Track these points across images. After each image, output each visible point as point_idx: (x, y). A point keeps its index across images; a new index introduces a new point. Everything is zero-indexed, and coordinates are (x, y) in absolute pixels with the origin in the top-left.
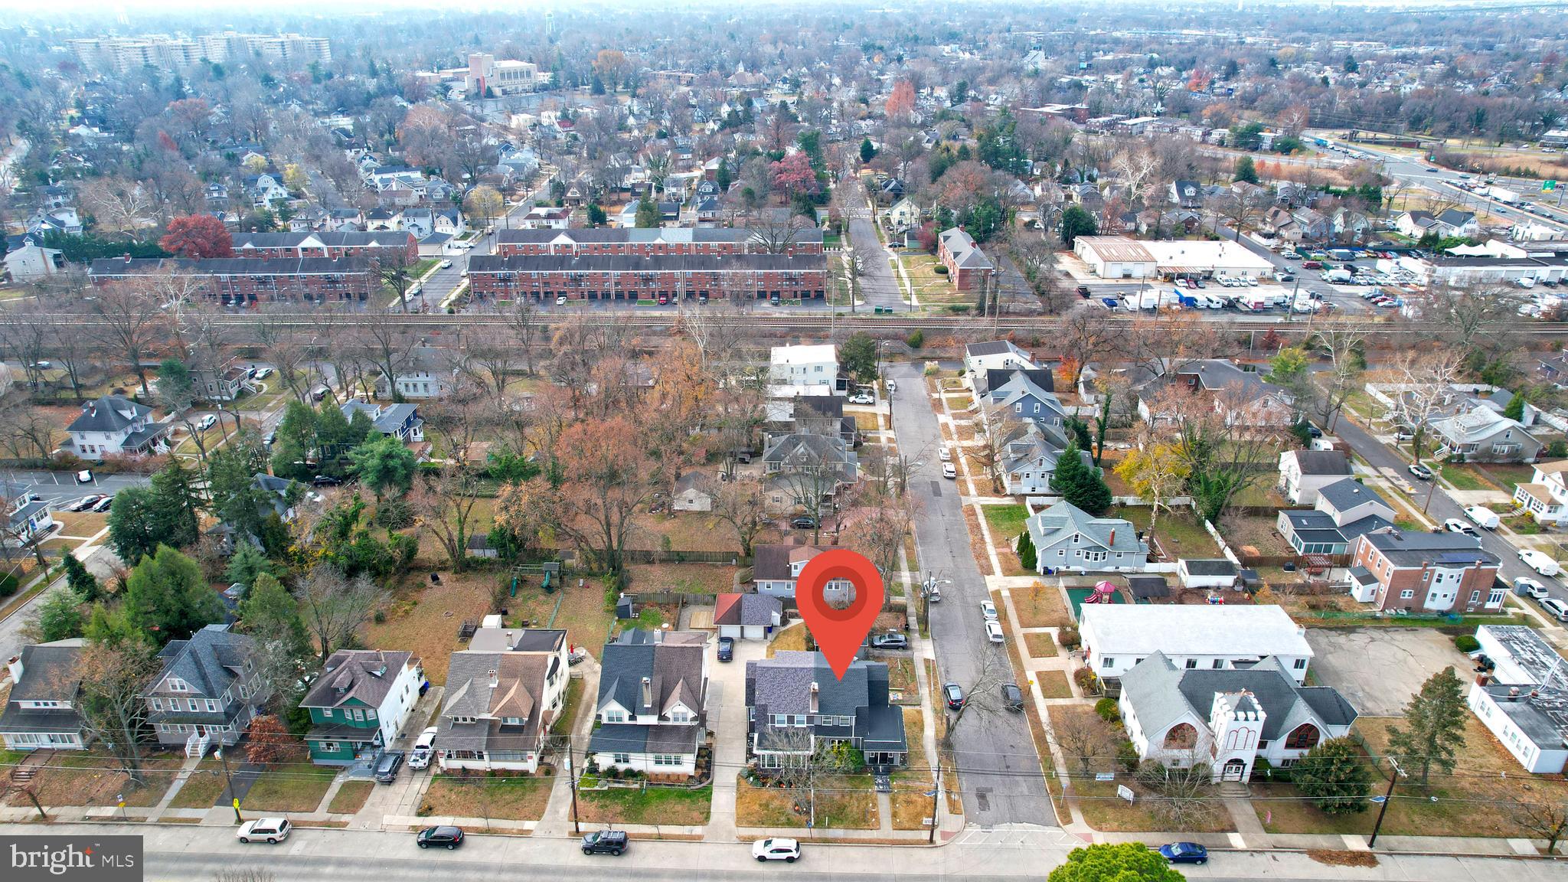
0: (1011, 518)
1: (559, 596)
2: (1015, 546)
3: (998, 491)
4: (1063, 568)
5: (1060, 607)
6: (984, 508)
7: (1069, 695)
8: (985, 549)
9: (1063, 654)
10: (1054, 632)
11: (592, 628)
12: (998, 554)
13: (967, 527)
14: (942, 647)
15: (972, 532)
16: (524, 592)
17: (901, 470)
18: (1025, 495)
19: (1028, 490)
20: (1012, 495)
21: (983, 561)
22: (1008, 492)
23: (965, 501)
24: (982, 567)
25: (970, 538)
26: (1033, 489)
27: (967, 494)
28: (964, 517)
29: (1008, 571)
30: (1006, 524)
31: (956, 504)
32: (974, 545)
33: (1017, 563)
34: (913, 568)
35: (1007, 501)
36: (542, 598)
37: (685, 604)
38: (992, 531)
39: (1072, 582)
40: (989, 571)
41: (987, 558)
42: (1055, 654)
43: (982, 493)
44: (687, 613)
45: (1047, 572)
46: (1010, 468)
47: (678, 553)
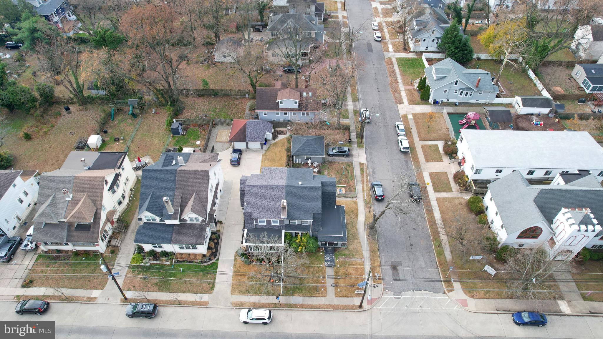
0: (413, 67)
1: (139, 120)
2: (416, 85)
3: (406, 49)
4: (445, 100)
5: (444, 127)
6: (398, 60)
7: (450, 191)
8: (398, 87)
9: (446, 160)
10: (440, 144)
11: (156, 142)
12: (406, 90)
13: (387, 72)
14: (371, 154)
15: (390, 75)
16: (119, 118)
17: (350, 36)
18: (422, 52)
19: (423, 49)
20: (414, 52)
21: (397, 95)
22: (412, 50)
23: (387, 55)
24: (396, 98)
25: (389, 80)
26: (427, 48)
27: (388, 51)
28: (385, 66)
29: (412, 102)
30: (411, 70)
31: (381, 57)
32: (391, 84)
33: (417, 96)
34: (355, 100)
35: (411, 56)
36: (130, 121)
37: (214, 125)
38: (403, 75)
39: (451, 110)
40: (401, 102)
41: (399, 93)
42: (441, 160)
43: (396, 50)
44: (215, 131)
45: (436, 102)
46: (414, 36)
47: (213, 91)
